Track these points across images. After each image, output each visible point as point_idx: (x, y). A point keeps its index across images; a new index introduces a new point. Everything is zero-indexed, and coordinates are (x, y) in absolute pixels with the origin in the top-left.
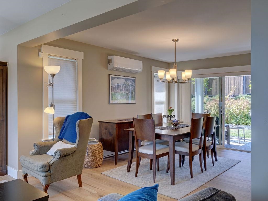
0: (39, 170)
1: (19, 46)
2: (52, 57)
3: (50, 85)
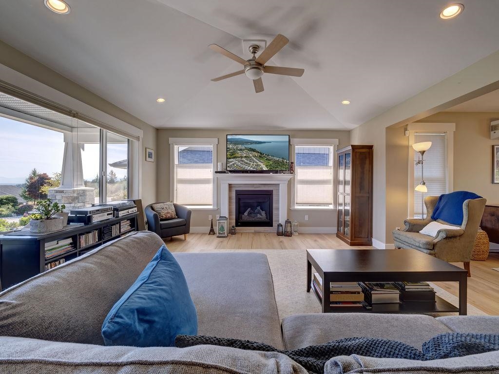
0: (421, 246)
1: (387, 128)
2: (418, 134)
3: (419, 163)
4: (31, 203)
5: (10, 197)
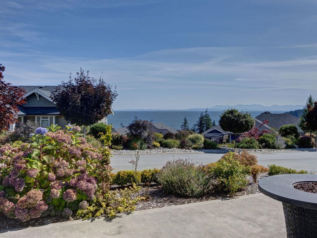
4: (308, 134)
5: (292, 127)
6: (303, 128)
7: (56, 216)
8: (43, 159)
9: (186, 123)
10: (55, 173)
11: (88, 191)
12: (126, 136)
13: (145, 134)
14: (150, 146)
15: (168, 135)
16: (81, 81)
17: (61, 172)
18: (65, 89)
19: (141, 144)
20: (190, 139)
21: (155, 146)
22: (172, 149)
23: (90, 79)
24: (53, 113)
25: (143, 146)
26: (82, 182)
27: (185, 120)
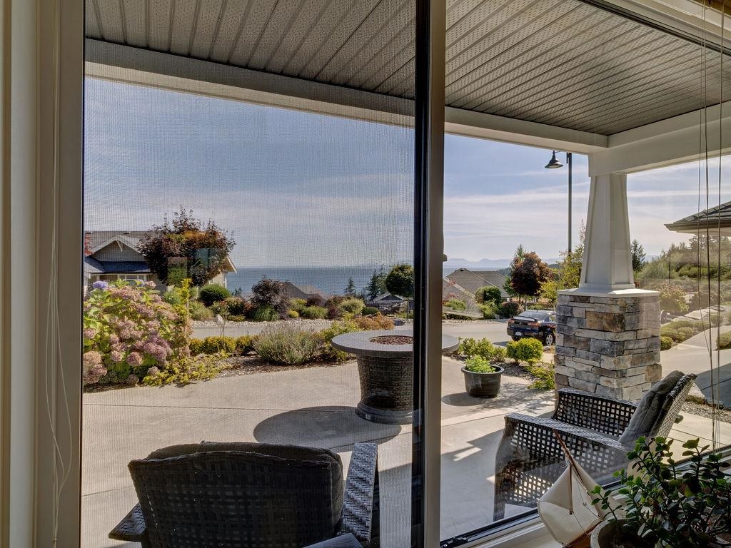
4: (515, 300)
5: (493, 290)
6: (509, 291)
7: (119, 383)
8: (103, 318)
9: (351, 286)
10: (119, 335)
11: (157, 354)
12: (250, 302)
13: (277, 300)
14: (284, 316)
15: (312, 301)
16: (181, 225)
17: (126, 333)
18: (158, 236)
19: (271, 313)
20: (344, 307)
21: (291, 316)
22: (316, 321)
23: (196, 221)
24: (144, 271)
25: (274, 316)
26: (150, 344)
27: (351, 281)
